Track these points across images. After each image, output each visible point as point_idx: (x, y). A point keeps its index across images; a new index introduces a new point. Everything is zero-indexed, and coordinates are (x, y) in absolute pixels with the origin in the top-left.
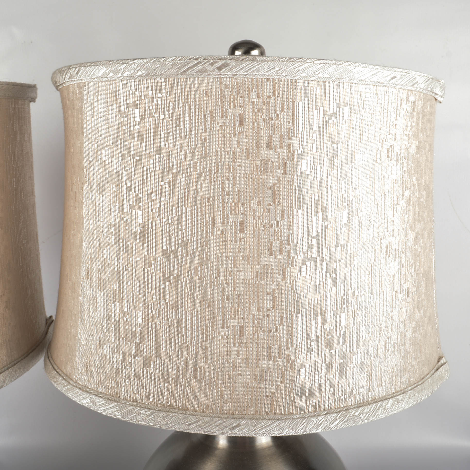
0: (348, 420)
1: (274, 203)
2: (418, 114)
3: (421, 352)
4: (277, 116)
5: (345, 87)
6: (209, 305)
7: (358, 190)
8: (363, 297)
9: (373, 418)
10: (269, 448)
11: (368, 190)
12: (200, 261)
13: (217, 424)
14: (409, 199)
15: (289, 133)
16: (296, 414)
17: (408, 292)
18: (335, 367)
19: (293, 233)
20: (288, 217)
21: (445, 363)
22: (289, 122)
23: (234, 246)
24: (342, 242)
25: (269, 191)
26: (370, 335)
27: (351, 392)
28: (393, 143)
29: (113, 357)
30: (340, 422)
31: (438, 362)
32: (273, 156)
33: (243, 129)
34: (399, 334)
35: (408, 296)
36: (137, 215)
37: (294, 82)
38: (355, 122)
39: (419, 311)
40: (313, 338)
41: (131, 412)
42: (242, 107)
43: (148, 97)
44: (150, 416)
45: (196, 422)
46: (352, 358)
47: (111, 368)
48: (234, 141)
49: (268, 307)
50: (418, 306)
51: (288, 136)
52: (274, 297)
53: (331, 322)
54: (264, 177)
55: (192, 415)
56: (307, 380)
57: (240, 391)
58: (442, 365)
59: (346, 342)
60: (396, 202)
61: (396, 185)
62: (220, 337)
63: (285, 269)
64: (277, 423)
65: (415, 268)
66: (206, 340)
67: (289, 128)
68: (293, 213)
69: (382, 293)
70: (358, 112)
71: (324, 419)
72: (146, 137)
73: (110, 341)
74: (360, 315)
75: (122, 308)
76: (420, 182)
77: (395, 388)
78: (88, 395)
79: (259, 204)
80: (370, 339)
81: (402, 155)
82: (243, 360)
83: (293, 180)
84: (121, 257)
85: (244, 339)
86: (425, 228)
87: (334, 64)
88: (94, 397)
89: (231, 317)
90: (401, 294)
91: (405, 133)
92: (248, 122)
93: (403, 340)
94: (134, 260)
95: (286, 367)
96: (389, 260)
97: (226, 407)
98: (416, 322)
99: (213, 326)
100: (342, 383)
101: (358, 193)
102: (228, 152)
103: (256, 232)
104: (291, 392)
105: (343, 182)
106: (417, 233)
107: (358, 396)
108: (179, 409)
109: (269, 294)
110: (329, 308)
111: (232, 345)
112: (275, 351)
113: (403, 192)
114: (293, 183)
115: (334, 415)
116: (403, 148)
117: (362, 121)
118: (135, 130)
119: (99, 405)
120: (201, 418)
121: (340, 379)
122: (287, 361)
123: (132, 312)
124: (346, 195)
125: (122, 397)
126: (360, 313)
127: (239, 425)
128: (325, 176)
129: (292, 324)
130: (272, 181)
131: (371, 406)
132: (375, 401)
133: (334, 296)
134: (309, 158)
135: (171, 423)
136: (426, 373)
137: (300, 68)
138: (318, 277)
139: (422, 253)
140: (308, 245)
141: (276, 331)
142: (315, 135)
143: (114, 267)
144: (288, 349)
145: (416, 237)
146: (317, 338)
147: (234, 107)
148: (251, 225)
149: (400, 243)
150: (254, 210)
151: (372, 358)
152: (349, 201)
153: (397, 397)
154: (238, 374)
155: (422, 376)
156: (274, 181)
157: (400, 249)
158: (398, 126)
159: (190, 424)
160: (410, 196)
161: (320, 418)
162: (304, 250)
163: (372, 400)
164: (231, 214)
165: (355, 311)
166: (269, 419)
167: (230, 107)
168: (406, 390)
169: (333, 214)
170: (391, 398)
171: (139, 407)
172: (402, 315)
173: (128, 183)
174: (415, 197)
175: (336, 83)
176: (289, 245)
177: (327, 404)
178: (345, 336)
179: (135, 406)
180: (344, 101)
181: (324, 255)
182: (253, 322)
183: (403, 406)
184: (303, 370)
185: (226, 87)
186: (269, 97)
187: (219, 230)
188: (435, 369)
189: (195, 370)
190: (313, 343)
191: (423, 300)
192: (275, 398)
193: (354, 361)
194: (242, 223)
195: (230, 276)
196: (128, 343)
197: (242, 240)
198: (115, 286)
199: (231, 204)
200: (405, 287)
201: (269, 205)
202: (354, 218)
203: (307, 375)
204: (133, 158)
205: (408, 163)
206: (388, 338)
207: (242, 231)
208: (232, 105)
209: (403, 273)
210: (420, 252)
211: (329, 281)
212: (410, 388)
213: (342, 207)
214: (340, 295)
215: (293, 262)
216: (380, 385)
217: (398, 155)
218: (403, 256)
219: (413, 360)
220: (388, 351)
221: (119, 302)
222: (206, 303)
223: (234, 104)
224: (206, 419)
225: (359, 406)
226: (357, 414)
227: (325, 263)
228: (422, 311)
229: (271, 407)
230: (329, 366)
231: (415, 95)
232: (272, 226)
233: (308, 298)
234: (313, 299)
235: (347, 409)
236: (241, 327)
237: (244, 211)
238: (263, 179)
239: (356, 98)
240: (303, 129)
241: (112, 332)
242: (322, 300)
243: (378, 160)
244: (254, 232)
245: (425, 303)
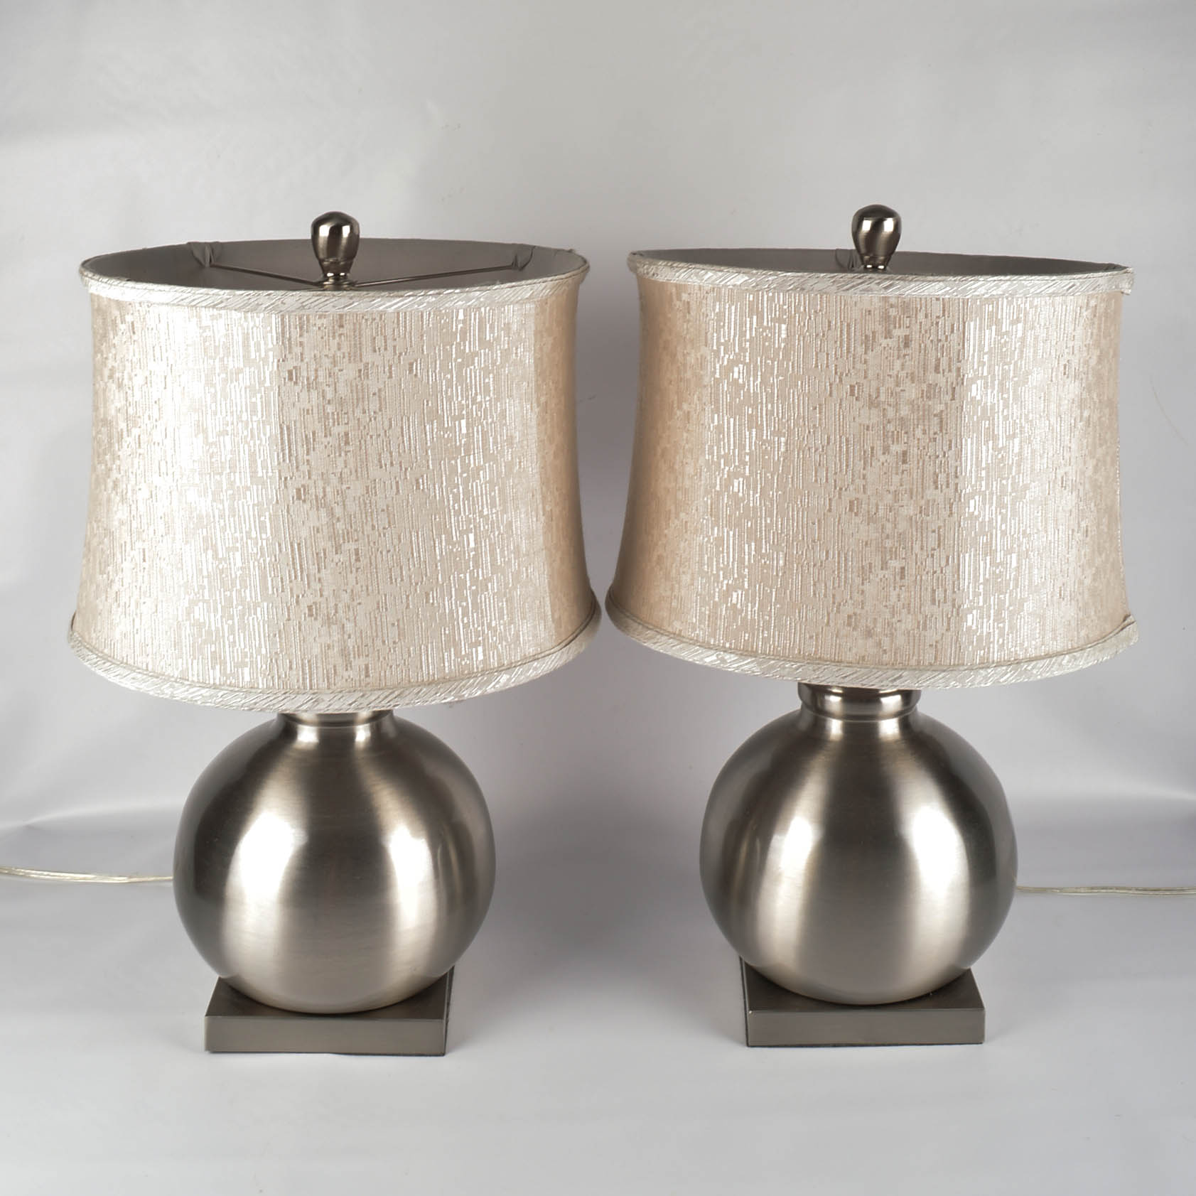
0: (1020, 675)
1: (941, 431)
2: (1100, 318)
3: (1102, 606)
4: (947, 337)
5: (1019, 303)
6: (866, 544)
7: (1031, 415)
8: (1036, 535)
9: (1048, 674)
10: (896, 742)
11: (1042, 414)
12: (858, 496)
13: (876, 675)
14: (1089, 420)
15: (959, 355)
16: (963, 665)
17: (1087, 531)
18: (1005, 614)
19: (961, 464)
20: (956, 447)
21: (1133, 623)
22: (959, 344)
23: (896, 479)
24: (1014, 474)
25: (936, 418)
26: (1043, 580)
27: (1022, 645)
28: (1070, 357)
29: (747, 606)
30: (1012, 675)
31: (1124, 620)
32: (941, 380)
33: (909, 351)
34: (1077, 581)
35: (1087, 536)
36: (779, 443)
37: (965, 302)
38: (1029, 340)
39: (1100, 554)
40: (981, 580)
41: (773, 667)
42: (909, 327)
43: (799, 313)
44: (797, 669)
45: (853, 674)
46: (1023, 605)
47: (744, 619)
48: (898, 364)
49: (933, 546)
50: (1099, 548)
51: (958, 359)
52: (939, 535)
53: (1001, 564)
54: (930, 403)
55: (847, 666)
56: (974, 628)
57: (901, 640)
58: (1130, 624)
59: (1016, 586)
60: (1073, 425)
61: (1075, 405)
62: (878, 580)
63: (952, 504)
64: (943, 674)
65: (1095, 502)
66: (863, 584)
67: (959, 351)
68: (961, 443)
69: (1057, 532)
70: (1033, 328)
71: (993, 672)
72: (794, 355)
73: (742, 588)
74: (1032, 557)
75: (758, 549)
76: (1101, 398)
77: (1072, 644)
78: (713, 652)
79: (924, 433)
80: (1043, 584)
81: (1081, 369)
82: (904, 605)
83: (962, 407)
84: (759, 491)
85: (906, 582)
86: (1107, 453)
87: (1009, 280)
88: (722, 653)
89: (891, 557)
90: (1078, 532)
91: (1085, 343)
92: (914, 345)
93: (1081, 589)
94: (775, 494)
95: (952, 612)
96: (1065, 492)
97: (886, 658)
98: (1097, 568)
99: (870, 568)
100: (1012, 633)
101: (1030, 419)
102: (890, 376)
103: (921, 464)
104: (957, 640)
105: (1015, 406)
106: (1098, 460)
107: (1030, 649)
108: (832, 661)
109: (934, 531)
110: (999, 547)
111: (892, 588)
112: (939, 594)
113: (1081, 413)
114: (962, 410)
115: (1004, 668)
116: (1082, 361)
117: (1036, 338)
118: (779, 347)
119: (730, 662)
120: (858, 670)
121: (1010, 628)
122: (954, 606)
123: (773, 553)
124: (1018, 421)
125: (760, 652)
126: (1032, 553)
127: (900, 677)
128: (996, 401)
129: (959, 565)
130: (939, 408)
131: (1045, 661)
132: (1048, 656)
133: (1004, 533)
134: (979, 382)
135: (824, 676)
136: (1108, 631)
137: (973, 287)
138: (987, 513)
139: (1103, 484)
140: (977, 477)
141: (942, 572)
142: (986, 357)
143: (749, 500)
144: (954, 592)
145: (1097, 465)
146: (987, 581)
147: (900, 327)
148: (915, 456)
149: (1078, 473)
150: (919, 439)
151: (1045, 606)
152: (1021, 427)
153: (1075, 654)
154: (899, 621)
155: (1104, 635)
156: (942, 407)
157: (1078, 480)
158: (1076, 337)
159: (846, 677)
160: (1089, 416)
161: (989, 671)
162: (973, 483)
163: (1045, 655)
164: (893, 444)
165: (1027, 551)
166: (934, 670)
167: (895, 327)
168: (1085, 647)
169: (1004, 443)
170: (1067, 654)
171: (784, 660)
172: (1080, 559)
173: (769, 406)
174: (1095, 417)
175: (1010, 299)
176: (957, 477)
177: (996, 656)
178: (1016, 580)
179: (778, 660)
180: (1018, 318)
181: (994, 489)
182: (916, 563)
183: (1081, 663)
184: (970, 617)
185: (892, 306)
186: (938, 317)
187: (879, 460)
188: (1120, 628)
189: (849, 617)
190: (981, 587)
191: (1105, 542)
192: (939, 647)
193: (1025, 609)
194: (905, 453)
195: (890, 512)
196: (766, 588)
197: (905, 472)
198: (749, 524)
199: (893, 432)
200: (1083, 524)
201: (935, 433)
202: (1026, 446)
203: (975, 621)
204: (777, 378)
205: (1087, 378)
206: (1064, 585)
207: (904, 462)
208: (897, 325)
209: (1081, 508)
210: (1101, 483)
211: (999, 517)
212: (1089, 645)
213: (1014, 434)
214: (1010, 533)
215: (960, 496)
216: (1054, 639)
217: (1077, 371)
218: (1081, 488)
219: (1093, 613)
220: (1063, 599)
221: (755, 542)
222: (862, 542)
223: (900, 324)
224: (863, 670)
225: (1031, 660)
226: (1029, 668)
227: (995, 497)
228: (1104, 555)
229: (936, 658)
230: (998, 613)
231: (1097, 298)
232: (938, 457)
233: (976, 536)
234: (981, 538)
235: (1018, 662)
236: (903, 568)
237: (908, 440)
238: (929, 406)
239: (1031, 312)
240: (974, 351)
241: (745, 577)
242: (991, 538)
243: (1054, 379)
244: (918, 463)
245: (1107, 545)
